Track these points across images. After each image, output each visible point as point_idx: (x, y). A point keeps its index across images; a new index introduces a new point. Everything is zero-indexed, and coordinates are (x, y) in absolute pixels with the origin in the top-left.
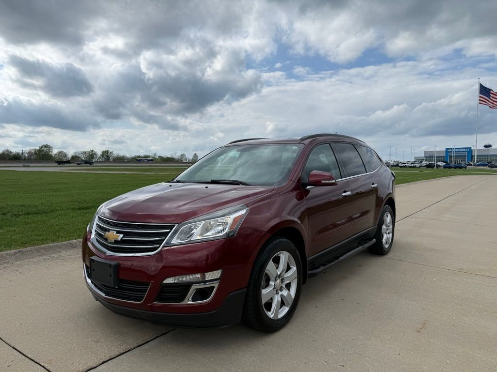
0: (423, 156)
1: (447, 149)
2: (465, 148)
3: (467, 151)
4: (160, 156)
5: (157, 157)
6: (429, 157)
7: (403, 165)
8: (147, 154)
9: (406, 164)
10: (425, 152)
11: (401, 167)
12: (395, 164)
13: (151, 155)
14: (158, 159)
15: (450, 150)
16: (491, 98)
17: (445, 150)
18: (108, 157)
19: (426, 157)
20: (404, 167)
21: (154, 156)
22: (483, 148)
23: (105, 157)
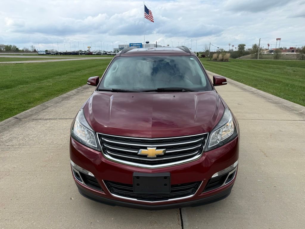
0: (118, 48)
1: (130, 44)
2: (139, 44)
3: (140, 45)
6: (121, 48)
7: (109, 54)
9: (111, 53)
10: (119, 45)
11: (108, 55)
12: (104, 53)
15: (132, 45)
16: (149, 14)
17: (129, 44)
19: (120, 48)
20: (110, 55)
22: (145, 43)
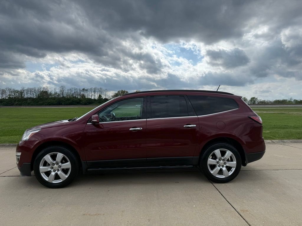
4: (295, 100)
5: (293, 101)
8: (285, 99)
13: (288, 99)
14: (293, 102)
18: (254, 101)
21: (290, 100)
23: (253, 101)
